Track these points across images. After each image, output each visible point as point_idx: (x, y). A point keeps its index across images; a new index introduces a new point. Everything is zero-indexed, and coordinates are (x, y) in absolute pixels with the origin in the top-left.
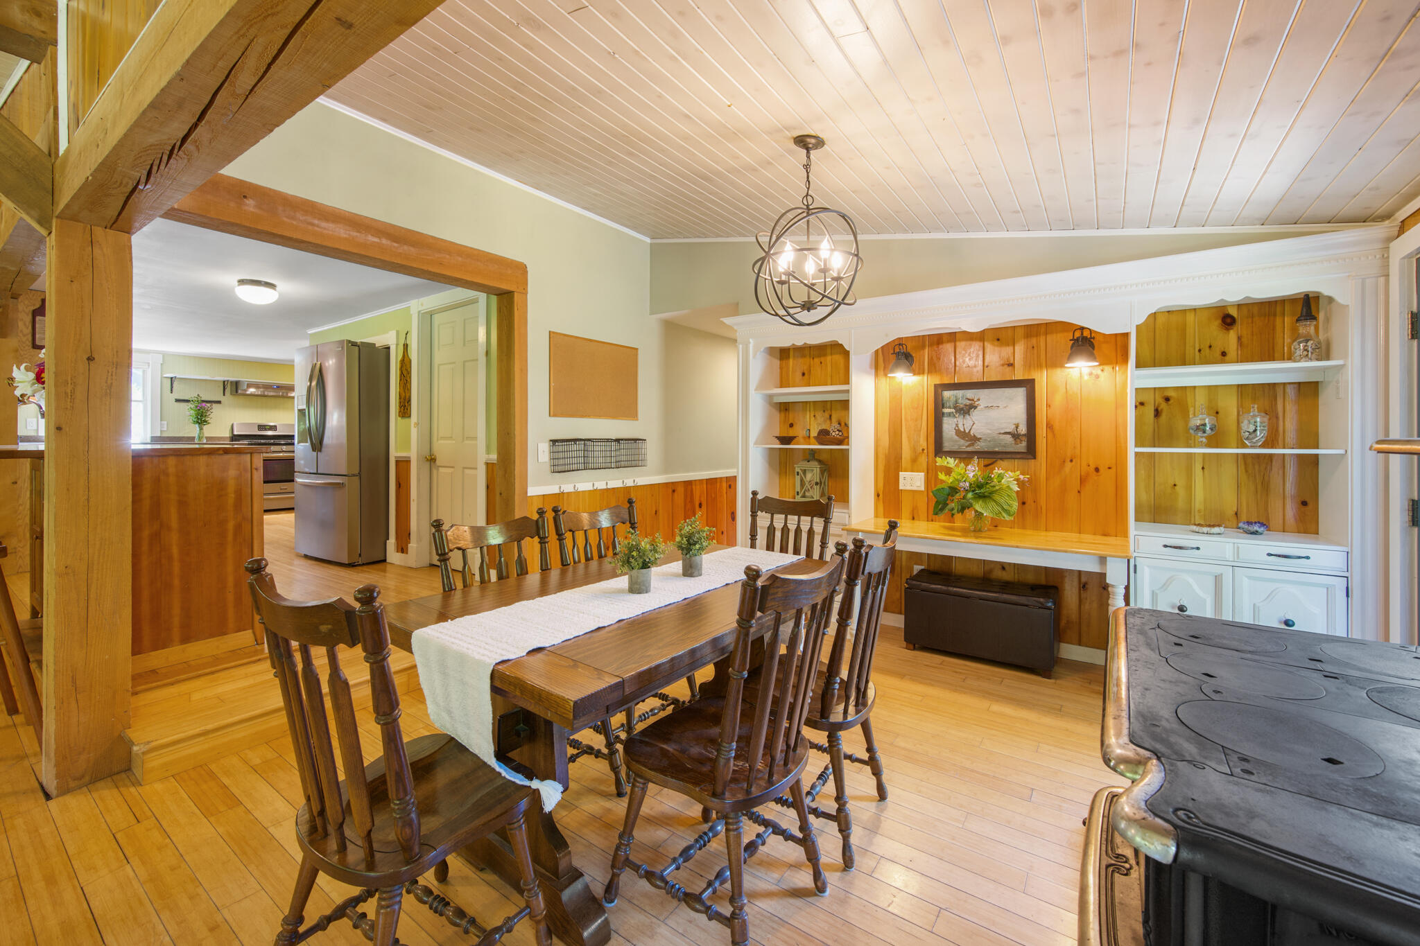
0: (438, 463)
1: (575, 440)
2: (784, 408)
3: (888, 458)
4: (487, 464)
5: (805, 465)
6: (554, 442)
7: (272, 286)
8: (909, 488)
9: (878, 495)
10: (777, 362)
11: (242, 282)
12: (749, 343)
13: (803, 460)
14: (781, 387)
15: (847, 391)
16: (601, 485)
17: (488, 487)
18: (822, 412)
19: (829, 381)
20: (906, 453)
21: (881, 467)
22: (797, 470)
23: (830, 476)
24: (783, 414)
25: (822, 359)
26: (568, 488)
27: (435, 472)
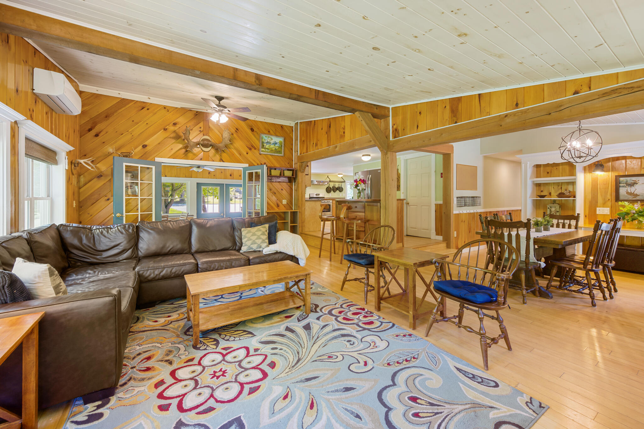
0: (410, 204)
1: (462, 197)
2: (538, 185)
3: (591, 202)
4: (435, 204)
5: (552, 205)
6: (457, 197)
7: (369, 155)
8: (601, 213)
9: (586, 216)
10: (535, 169)
11: (363, 155)
12: (527, 163)
13: (551, 203)
14: (537, 178)
15: (575, 179)
16: (468, 211)
17: (435, 211)
18: (557, 186)
19: (561, 175)
20: (600, 200)
21: (587, 206)
22: (548, 207)
23: (562, 209)
24: (538, 188)
25: (557, 167)
26: (461, 212)
27: (408, 207)
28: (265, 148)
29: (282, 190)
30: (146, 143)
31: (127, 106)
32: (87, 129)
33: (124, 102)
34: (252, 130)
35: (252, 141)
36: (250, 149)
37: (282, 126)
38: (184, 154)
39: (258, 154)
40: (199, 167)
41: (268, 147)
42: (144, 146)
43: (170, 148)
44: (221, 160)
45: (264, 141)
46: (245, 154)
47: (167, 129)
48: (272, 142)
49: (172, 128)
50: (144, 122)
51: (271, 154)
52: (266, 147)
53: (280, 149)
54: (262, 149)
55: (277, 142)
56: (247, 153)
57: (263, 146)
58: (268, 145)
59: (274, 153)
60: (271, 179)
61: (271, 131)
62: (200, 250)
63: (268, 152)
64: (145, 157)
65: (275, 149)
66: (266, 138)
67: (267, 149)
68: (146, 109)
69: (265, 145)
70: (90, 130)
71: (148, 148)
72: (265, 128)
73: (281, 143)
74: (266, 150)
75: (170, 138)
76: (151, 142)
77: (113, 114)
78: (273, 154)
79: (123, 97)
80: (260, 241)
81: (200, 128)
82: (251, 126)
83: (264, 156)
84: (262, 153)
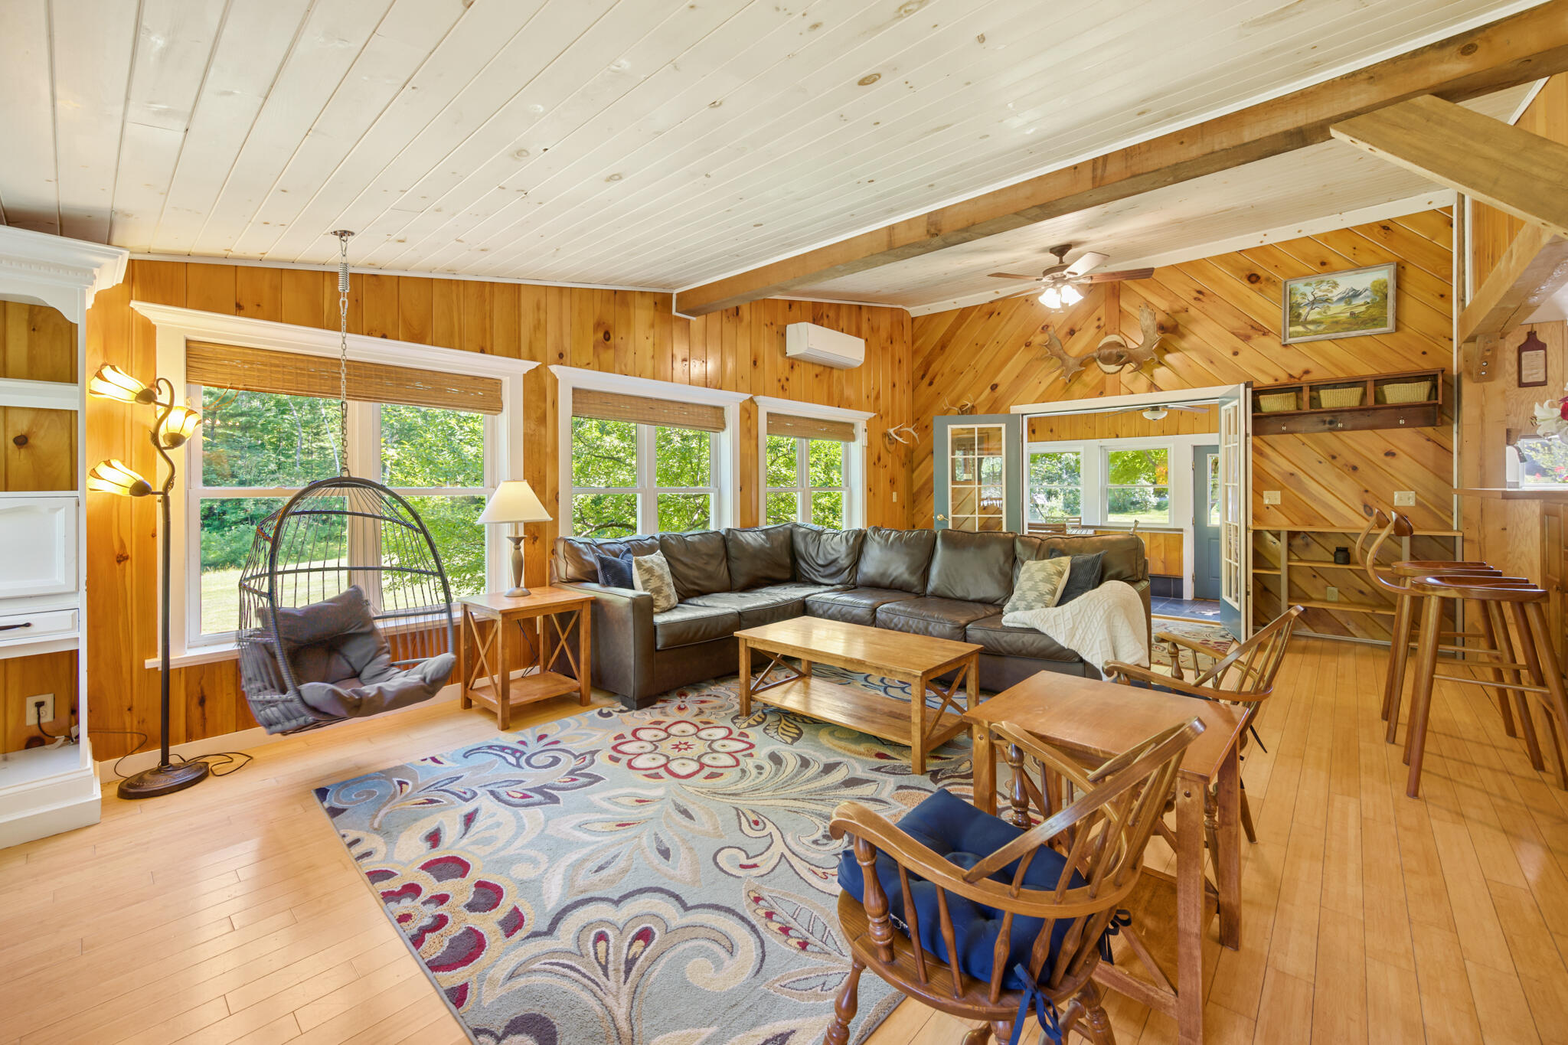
28: (1305, 323)
29: (1390, 454)
30: (995, 381)
31: (968, 321)
32: (920, 376)
33: (964, 313)
34: (1253, 278)
35: (1256, 313)
36: (1246, 338)
37: (1386, 227)
38: (1063, 388)
39: (1278, 348)
40: (1155, 409)
41: (1318, 317)
42: (994, 387)
43: (1037, 381)
44: (1153, 387)
45: (1300, 300)
46: (1229, 354)
47: (1030, 343)
48: (1336, 294)
49: (1039, 339)
50: (993, 340)
51: (1333, 336)
52: (1310, 318)
53: (1375, 312)
54: (1292, 329)
55: (1359, 288)
56: (1236, 354)
57: (1295, 318)
58: (1317, 310)
59: (1348, 330)
60: (1331, 423)
61: (1333, 260)
62: (939, 593)
63: (1316, 333)
64: (995, 408)
65: (1352, 314)
66: (1308, 290)
67: (1313, 322)
68: (995, 314)
69: (1303, 312)
70: (923, 377)
71: (1000, 389)
72: (1306, 259)
73: (1380, 290)
74: (1311, 327)
75: (1037, 359)
76: (1004, 378)
77: (950, 341)
78: (1343, 335)
79: (962, 307)
80: (1034, 594)
81: (1099, 319)
82: (1248, 270)
83: (1301, 348)
84: (1289, 341)
